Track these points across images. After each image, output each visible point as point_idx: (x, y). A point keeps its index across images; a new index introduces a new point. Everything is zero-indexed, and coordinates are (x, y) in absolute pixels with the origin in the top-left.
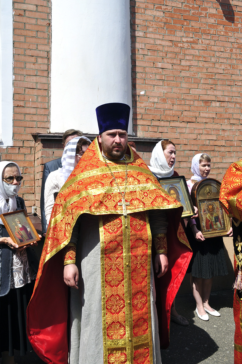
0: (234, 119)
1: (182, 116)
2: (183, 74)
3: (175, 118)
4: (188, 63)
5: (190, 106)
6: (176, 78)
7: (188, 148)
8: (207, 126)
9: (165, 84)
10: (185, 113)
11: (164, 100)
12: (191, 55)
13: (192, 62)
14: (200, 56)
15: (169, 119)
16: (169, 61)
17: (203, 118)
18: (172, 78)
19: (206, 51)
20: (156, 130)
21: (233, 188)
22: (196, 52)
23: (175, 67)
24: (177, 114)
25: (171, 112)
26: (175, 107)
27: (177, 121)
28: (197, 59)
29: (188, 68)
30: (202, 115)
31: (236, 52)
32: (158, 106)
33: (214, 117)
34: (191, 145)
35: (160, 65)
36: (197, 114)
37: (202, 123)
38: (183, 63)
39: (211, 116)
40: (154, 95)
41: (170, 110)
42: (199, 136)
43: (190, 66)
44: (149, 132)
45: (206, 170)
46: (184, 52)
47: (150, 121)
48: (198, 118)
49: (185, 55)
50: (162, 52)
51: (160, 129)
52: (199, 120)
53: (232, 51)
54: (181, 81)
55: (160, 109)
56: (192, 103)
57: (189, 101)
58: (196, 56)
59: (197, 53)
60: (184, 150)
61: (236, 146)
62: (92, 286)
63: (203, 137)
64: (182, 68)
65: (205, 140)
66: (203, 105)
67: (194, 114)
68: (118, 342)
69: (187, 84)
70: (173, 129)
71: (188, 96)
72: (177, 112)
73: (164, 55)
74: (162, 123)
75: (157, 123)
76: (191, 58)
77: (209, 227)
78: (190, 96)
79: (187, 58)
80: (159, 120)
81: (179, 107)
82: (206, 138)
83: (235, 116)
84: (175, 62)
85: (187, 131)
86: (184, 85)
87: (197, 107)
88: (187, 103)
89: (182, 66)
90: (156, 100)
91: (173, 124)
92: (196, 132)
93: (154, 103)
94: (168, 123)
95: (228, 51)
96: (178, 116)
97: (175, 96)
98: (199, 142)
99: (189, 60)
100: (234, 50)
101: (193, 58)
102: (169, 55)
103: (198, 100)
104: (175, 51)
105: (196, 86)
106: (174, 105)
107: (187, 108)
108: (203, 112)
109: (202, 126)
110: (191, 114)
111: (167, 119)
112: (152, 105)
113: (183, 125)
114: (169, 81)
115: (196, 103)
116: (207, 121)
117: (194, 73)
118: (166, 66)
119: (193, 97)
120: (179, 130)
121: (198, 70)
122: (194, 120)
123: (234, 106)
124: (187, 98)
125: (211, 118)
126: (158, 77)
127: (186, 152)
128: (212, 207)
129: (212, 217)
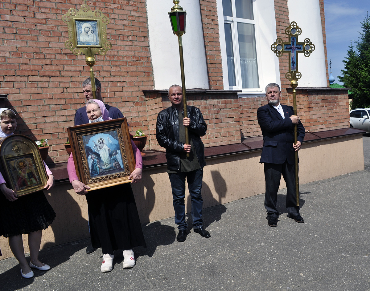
0: (104, 71)
1: (43, 70)
2: (39, 27)
3: (35, 73)
4: (44, 16)
5: (51, 60)
6: (30, 32)
7: (54, 102)
8: (74, 79)
9: (17, 37)
10: (46, 68)
11: (18, 55)
12: (46, 8)
13: (48, 15)
14: (58, 9)
15: (27, 74)
16: (20, 13)
17: (69, 71)
18: (25, 32)
19: (65, 4)
20: (11, 86)
22: (52, 5)
23: (27, 20)
24: (36, 69)
25: (28, 66)
26: (33, 62)
27: (37, 76)
28: (54, 11)
29: (45, 21)
30: (66, 68)
31: (100, 5)
32: (11, 61)
33: (82, 69)
34: (56, 99)
35: (8, 18)
36: (61, 68)
37: (68, 76)
38: (38, 16)
39: (77, 69)
40: (4, 49)
41: (27, 64)
42: (65, 90)
43: (46, 20)
44: (2, 88)
46: (38, 5)
47: (3, 77)
48: (62, 72)
49: (39, 8)
50: (10, 4)
51: (16, 84)
52: (63, 73)
53: (96, 4)
54: (37, 34)
55: (14, 64)
56: (53, 56)
57: (49, 55)
58: (53, 9)
59: (54, 6)
60: (49, 105)
61: (109, 97)
63: (70, 91)
64: (36, 21)
65: (73, 93)
66: (67, 58)
67: (57, 68)
69: (45, 38)
70: (33, 84)
71: (48, 49)
72: (36, 67)
73: (13, 7)
74: (19, 79)
75: (12, 79)
76: (47, 10)
78: (51, 49)
79: (42, 10)
80: (14, 76)
81: (37, 61)
82: (74, 91)
83: (105, 68)
84: (27, 14)
85: (51, 85)
86: (41, 39)
87: (60, 60)
88: (47, 56)
89: (37, 19)
90: (7, 55)
91: (31, 79)
92: (61, 85)
93: (5, 58)
94: (26, 78)
95: (92, 5)
96: (37, 70)
97: (31, 50)
98: (66, 96)
99: (45, 13)
100: (98, 4)
101: (50, 10)
102: (19, 8)
103: (61, 54)
104: (26, 3)
105: (57, 39)
106: (32, 60)
107: (48, 62)
108: (67, 66)
109: (68, 80)
110: (54, 68)
111: (24, 74)
112: (3, 60)
113: (45, 79)
114: (22, 34)
115: (58, 57)
116: (74, 74)
117: (53, 26)
118: (16, 18)
119: (54, 50)
120: (40, 85)
121: (57, 23)
122: (58, 73)
123: (103, 59)
124: (47, 52)
125: (78, 71)
126: (7, 30)
127: (51, 106)
128: (24, 164)
129: (25, 174)
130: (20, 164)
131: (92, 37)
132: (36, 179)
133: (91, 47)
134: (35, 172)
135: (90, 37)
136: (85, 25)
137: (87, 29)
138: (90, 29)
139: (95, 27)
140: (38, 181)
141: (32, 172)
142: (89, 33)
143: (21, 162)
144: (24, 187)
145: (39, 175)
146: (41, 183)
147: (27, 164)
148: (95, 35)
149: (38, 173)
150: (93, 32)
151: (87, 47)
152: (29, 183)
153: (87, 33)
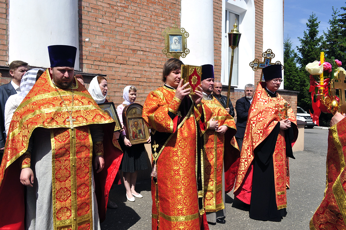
0: (152, 64)
1: (117, 59)
2: (117, 29)
3: (112, 61)
4: (121, 22)
5: (122, 52)
6: (112, 31)
7: (121, 82)
8: (134, 67)
9: (104, 35)
10: (119, 57)
11: (103, 47)
12: (123, 16)
13: (124, 21)
14: (129, 18)
15: (107, 61)
16: (107, 18)
17: (132, 61)
18: (109, 31)
19: (134, 15)
20: (97, 68)
21: (151, 108)
22: (127, 15)
23: (111, 23)
24: (113, 58)
25: (109, 55)
26: (112, 53)
27: (113, 63)
28: (127, 19)
29: (121, 25)
30: (131, 59)
31: (154, 18)
32: (99, 51)
33: (139, 61)
34: (123, 80)
35: (100, 20)
36: (128, 59)
37: (131, 65)
38: (118, 21)
39: (137, 60)
40: (96, 42)
41: (108, 54)
42: (128, 74)
43: (122, 24)
44: (92, 69)
45: (134, 98)
46: (119, 13)
47: (93, 61)
48: (128, 62)
49: (119, 15)
50: (102, 11)
51: (101, 67)
52: (128, 63)
53: (152, 17)
54: (116, 34)
55: (101, 53)
56: (124, 50)
57: (121, 49)
58: (127, 17)
59: (128, 15)
60: (118, 84)
61: (154, 83)
62: (44, 184)
63: (132, 75)
64: (116, 24)
65: (133, 77)
66: (131, 52)
67: (125, 58)
68: (66, 221)
69: (120, 37)
70: (110, 68)
71: (121, 45)
72: (113, 56)
73: (104, 14)
74: (102, 64)
75: (98, 63)
76: (123, 18)
77: (135, 137)
78: (123, 45)
79: (121, 18)
80: (100, 61)
81: (114, 52)
82: (133, 76)
83: (153, 62)
84: (111, 19)
85: (120, 70)
86: (118, 37)
87: (127, 53)
88: (120, 50)
89: (117, 23)
90: (97, 46)
91: (110, 65)
92: (126, 71)
93: (96, 48)
94: (107, 63)
95: (149, 17)
96: (113, 59)
97: (112, 44)
98: (128, 79)
99: (122, 20)
100: (153, 16)
101: (125, 18)
102: (107, 14)
103: (128, 49)
104: (112, 12)
105: (126, 38)
106: (111, 51)
107: (120, 54)
108: (131, 58)
109: (131, 67)
110: (123, 58)
111: (106, 60)
112: (95, 49)
113: (117, 65)
114: (107, 33)
115: (127, 51)
116: (135, 64)
117: (125, 29)
118: (105, 22)
119: (125, 46)
120: (114, 69)
121: (128, 27)
122: (125, 62)
123: (152, 55)
124: (120, 46)
125: (137, 62)
126: (99, 29)
127: (119, 85)
128: (137, 123)
129: (137, 130)
130: (135, 123)
131: (178, 46)
132: (143, 134)
133: (177, 53)
134: (142, 130)
135: (177, 46)
136: (175, 38)
137: (175, 41)
138: (177, 40)
139: (180, 39)
140: (144, 136)
141: (141, 129)
142: (177, 43)
143: (136, 121)
144: (136, 139)
145: (145, 132)
146: (145, 138)
147: (139, 123)
148: (180, 45)
149: (144, 130)
150: (179, 43)
151: (175, 53)
152: (138, 137)
153: (175, 43)
